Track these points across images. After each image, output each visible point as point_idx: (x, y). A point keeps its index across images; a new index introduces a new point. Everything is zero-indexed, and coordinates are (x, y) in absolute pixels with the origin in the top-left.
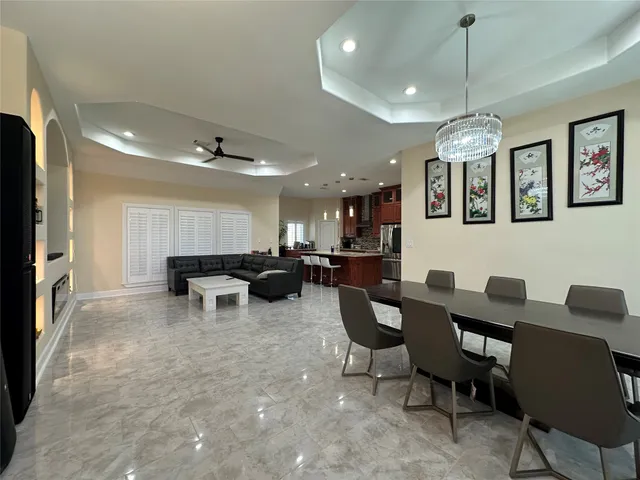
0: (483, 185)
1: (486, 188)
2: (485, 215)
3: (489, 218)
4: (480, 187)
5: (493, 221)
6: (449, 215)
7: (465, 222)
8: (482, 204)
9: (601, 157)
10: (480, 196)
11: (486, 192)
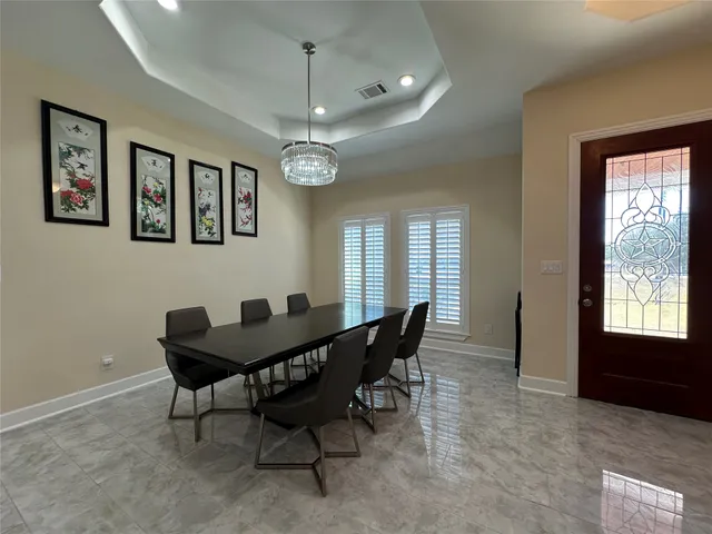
0: (160, 190)
1: (163, 196)
2: (162, 231)
3: (168, 235)
4: (156, 192)
5: (172, 240)
6: (105, 222)
7: (134, 237)
8: (159, 216)
9: (247, 198)
10: (157, 205)
11: (165, 201)
